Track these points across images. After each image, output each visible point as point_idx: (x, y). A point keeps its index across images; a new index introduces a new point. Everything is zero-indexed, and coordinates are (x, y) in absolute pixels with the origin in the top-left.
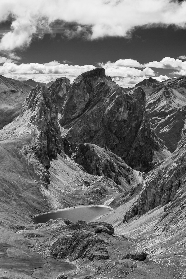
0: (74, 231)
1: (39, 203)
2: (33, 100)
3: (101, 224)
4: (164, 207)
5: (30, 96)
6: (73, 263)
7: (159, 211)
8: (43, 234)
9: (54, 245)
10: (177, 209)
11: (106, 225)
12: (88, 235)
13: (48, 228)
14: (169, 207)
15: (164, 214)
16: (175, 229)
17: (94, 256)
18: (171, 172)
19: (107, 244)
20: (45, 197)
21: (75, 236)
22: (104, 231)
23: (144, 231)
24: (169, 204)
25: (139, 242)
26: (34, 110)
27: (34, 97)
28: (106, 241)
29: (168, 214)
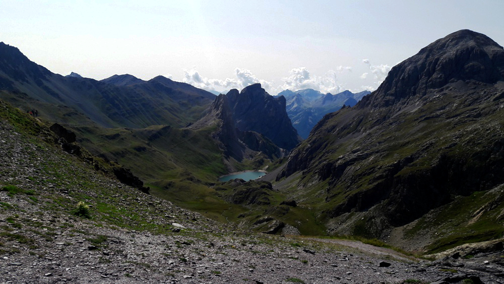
0: (247, 187)
1: (222, 169)
2: (217, 103)
3: (264, 182)
4: (302, 172)
5: (215, 101)
6: (247, 206)
7: (299, 174)
8: (226, 188)
9: (234, 195)
10: (311, 173)
11: (267, 183)
12: (257, 189)
13: (230, 184)
14: (306, 172)
15: (303, 176)
16: (311, 186)
17: (261, 203)
18: (307, 150)
19: (268, 195)
20: (226, 165)
21: (248, 190)
22: (266, 187)
23: (290, 187)
24: (306, 170)
25: (288, 194)
26: (218, 110)
27: (218, 102)
28: (268, 193)
29: (305, 177)
